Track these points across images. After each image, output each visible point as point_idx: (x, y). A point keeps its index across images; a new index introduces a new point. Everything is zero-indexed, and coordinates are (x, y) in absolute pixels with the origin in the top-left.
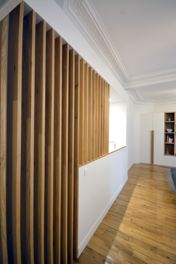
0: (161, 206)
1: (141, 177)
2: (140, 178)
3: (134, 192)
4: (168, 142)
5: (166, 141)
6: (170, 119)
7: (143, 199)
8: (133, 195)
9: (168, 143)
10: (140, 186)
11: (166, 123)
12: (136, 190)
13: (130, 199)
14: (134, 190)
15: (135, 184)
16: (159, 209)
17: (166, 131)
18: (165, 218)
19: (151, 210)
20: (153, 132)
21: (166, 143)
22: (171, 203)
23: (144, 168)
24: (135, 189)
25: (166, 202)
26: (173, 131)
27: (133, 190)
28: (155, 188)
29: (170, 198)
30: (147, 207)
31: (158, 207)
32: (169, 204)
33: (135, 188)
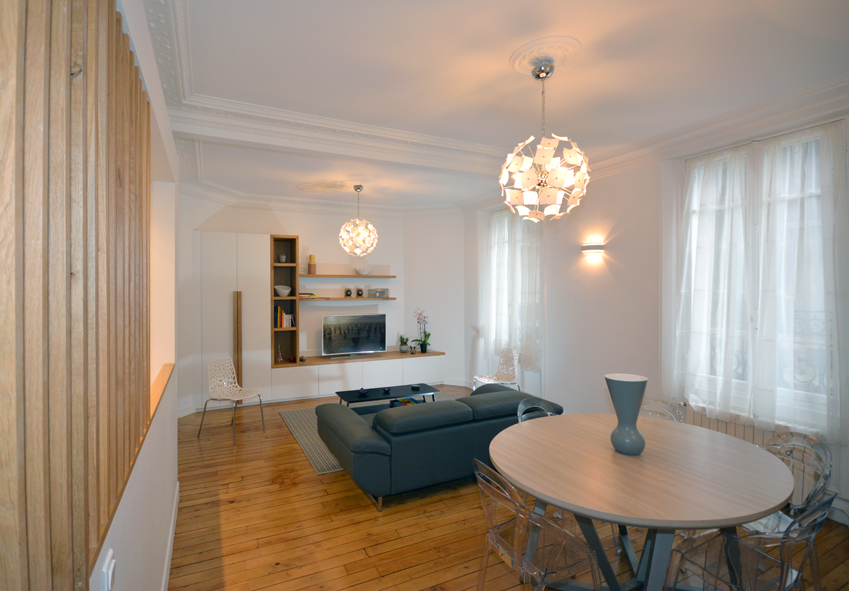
0: (318, 538)
1: (222, 464)
2: (219, 468)
3: (223, 536)
4: (281, 326)
5: (275, 325)
6: (283, 258)
7: (263, 545)
8: (227, 546)
9: (280, 329)
10: (232, 502)
11: (275, 269)
12: (229, 523)
13: (219, 571)
14: (219, 525)
15: (212, 502)
16: (319, 549)
17: (276, 293)
18: (343, 568)
19: (301, 567)
20: (238, 296)
21: (276, 330)
22: (336, 514)
23: (220, 427)
24: (222, 521)
25: (323, 517)
26: (293, 293)
27: (216, 529)
28: (278, 486)
29: (328, 498)
30: (287, 565)
31: (313, 547)
32: (334, 518)
33: (218, 516)
